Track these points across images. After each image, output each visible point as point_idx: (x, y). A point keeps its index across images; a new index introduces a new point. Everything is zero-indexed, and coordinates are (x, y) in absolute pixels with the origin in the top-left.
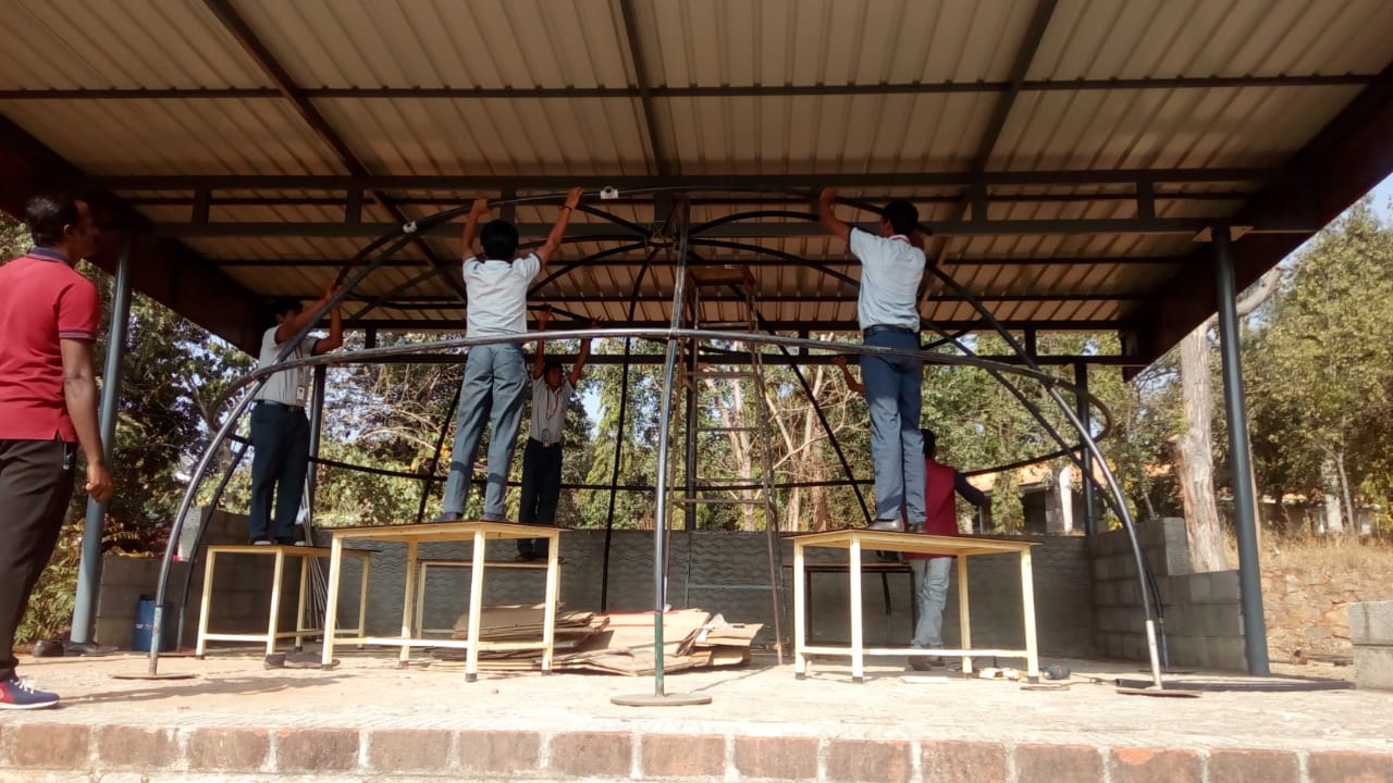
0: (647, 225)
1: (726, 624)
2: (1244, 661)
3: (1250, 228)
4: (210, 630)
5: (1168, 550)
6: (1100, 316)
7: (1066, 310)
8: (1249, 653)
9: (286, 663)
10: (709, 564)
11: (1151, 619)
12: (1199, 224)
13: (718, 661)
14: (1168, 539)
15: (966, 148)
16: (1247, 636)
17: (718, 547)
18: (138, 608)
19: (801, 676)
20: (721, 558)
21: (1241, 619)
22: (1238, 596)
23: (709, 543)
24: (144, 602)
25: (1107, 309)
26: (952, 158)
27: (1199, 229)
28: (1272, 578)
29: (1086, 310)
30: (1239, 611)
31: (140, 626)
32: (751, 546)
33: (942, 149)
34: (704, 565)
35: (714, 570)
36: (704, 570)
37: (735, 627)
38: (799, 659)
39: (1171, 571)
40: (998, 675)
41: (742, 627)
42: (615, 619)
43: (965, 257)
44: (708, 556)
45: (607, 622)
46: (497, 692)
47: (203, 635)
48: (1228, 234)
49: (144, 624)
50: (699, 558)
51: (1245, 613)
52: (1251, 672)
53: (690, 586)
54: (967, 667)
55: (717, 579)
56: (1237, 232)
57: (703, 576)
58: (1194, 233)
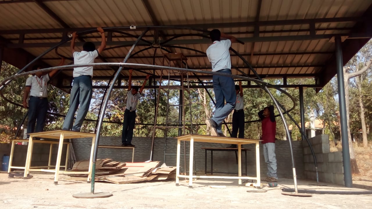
0: (151, 41)
1: (167, 167)
2: (344, 182)
3: (348, 37)
4: (13, 165)
5: (323, 145)
6: (309, 72)
7: (297, 71)
8: (345, 179)
9: (15, 177)
11: (295, 167)
12: (330, 36)
13: (159, 179)
14: (323, 141)
15: (253, 14)
16: (344, 174)
18: (3, 158)
19: (177, 185)
21: (343, 168)
22: (342, 160)
24: (4, 157)
25: (310, 70)
26: (249, 17)
27: (330, 38)
28: (369, 155)
29: (304, 70)
30: (342, 165)
31: (3, 163)
33: (244, 14)
37: (169, 167)
38: (177, 179)
39: (324, 152)
40: (251, 185)
41: (172, 167)
42: (128, 164)
43: (261, 53)
45: (124, 165)
46: (48, 190)
47: (10, 167)
48: (340, 39)
49: (4, 163)
51: (344, 166)
52: (346, 186)
53: (166, 154)
54: (240, 182)
56: (343, 39)
58: (328, 39)
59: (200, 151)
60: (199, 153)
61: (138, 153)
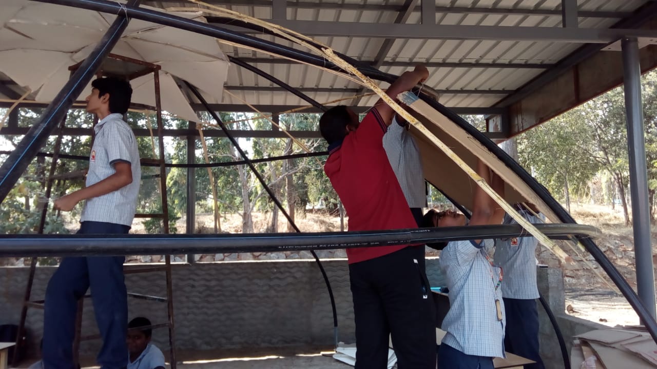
6: (475, 105)
7: (456, 100)
10: (204, 288)
17: (210, 275)
20: (213, 283)
23: (203, 272)
32: (236, 273)
34: (201, 289)
35: (208, 292)
36: (200, 293)
43: (397, 61)
44: (203, 282)
48: (637, 43)
50: (196, 284)
55: (211, 299)
56: (644, 43)
57: (200, 297)
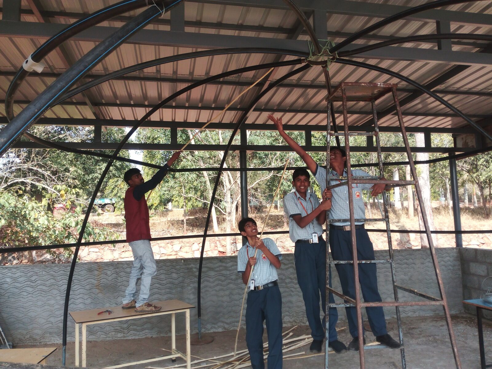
59: (290, 280)
60: (289, 285)
61: (156, 296)
